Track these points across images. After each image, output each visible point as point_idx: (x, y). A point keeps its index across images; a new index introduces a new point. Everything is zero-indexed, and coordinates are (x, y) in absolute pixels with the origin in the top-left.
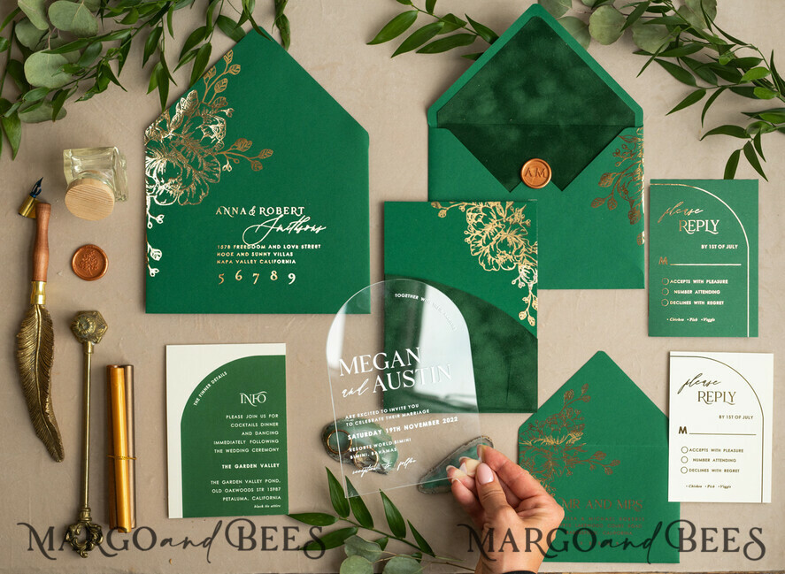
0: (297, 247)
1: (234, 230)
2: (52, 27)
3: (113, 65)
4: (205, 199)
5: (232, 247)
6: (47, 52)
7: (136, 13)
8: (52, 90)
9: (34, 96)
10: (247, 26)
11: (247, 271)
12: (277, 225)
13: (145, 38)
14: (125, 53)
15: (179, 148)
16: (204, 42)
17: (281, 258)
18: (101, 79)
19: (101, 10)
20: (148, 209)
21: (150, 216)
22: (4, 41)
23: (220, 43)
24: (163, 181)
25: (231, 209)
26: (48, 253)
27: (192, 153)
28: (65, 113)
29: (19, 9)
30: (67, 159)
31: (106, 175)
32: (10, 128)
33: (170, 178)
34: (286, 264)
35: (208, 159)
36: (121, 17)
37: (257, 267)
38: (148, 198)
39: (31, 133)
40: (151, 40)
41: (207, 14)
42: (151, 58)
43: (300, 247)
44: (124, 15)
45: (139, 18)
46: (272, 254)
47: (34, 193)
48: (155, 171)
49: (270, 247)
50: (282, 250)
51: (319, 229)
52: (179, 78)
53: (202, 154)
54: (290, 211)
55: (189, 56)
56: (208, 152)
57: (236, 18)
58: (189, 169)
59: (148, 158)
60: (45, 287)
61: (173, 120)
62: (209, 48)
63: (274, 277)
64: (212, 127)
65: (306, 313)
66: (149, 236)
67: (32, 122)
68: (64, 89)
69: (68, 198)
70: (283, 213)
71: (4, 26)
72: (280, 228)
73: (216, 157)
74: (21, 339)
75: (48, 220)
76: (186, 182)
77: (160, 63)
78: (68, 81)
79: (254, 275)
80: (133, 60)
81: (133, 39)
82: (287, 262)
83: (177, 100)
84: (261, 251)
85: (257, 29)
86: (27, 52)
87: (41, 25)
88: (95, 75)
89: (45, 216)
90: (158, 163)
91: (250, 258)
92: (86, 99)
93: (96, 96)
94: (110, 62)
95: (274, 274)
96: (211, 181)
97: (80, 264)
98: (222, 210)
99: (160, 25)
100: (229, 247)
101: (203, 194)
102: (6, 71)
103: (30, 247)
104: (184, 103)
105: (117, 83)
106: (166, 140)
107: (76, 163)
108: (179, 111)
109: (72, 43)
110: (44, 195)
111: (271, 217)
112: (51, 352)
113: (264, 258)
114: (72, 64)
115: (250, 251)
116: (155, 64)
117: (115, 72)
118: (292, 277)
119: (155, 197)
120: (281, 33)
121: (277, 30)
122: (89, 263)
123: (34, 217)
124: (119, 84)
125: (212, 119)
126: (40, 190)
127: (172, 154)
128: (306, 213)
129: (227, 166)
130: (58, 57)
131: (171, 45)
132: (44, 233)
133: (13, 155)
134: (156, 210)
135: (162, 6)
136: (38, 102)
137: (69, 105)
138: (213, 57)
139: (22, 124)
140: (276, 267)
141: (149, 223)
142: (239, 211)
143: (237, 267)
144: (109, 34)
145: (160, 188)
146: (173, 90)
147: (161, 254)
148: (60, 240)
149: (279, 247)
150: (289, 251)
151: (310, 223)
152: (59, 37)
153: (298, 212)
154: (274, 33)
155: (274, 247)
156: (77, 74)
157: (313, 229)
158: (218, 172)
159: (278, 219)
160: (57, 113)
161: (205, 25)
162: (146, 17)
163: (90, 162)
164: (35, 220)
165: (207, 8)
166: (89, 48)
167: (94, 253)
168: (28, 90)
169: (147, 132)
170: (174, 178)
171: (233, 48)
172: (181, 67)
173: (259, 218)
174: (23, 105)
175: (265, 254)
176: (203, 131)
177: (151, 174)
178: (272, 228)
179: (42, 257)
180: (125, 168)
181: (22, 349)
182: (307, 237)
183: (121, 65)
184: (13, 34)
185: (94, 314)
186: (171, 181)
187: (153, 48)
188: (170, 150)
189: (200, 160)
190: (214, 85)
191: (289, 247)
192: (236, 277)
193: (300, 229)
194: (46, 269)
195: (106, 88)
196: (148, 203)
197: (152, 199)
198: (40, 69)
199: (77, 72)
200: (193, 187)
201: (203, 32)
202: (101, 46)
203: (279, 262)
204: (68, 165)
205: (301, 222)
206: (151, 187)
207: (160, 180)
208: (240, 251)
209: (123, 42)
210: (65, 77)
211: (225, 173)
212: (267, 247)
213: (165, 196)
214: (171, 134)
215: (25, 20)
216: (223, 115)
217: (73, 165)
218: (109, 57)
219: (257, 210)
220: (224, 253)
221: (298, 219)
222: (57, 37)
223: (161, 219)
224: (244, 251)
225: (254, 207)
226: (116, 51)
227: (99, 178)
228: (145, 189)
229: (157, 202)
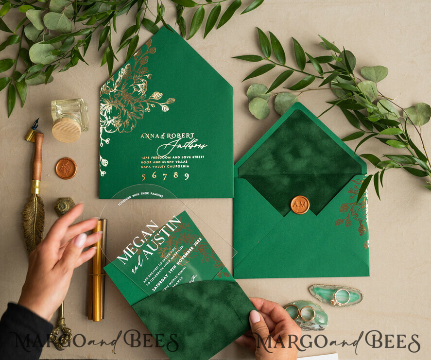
0: (190, 157)
1: (152, 147)
2: (45, 28)
3: (81, 50)
4: (134, 129)
5: (150, 157)
6: (43, 43)
7: (94, 19)
8: (45, 66)
9: (35, 69)
10: (160, 24)
11: (159, 172)
12: (178, 144)
13: (100, 32)
14: (88, 42)
15: (119, 99)
16: (134, 34)
17: (180, 164)
18: (74, 58)
19: (74, 17)
20: (101, 135)
21: (102, 139)
22: (18, 37)
23: (144, 35)
24: (110, 118)
25: (150, 135)
26: (42, 163)
27: (127, 101)
28: (52, 79)
29: (27, 18)
30: (54, 106)
31: (76, 116)
32: (20, 89)
33: (114, 116)
34: (183, 168)
35: (137, 105)
36: (85, 21)
37: (166, 170)
38: (101, 128)
39: (32, 92)
40: (103, 34)
41: (136, 18)
42: (103, 45)
43: (192, 157)
44: (87, 20)
45: (96, 21)
46: (174, 162)
47: (34, 127)
48: (105, 112)
49: (174, 157)
50: (180, 159)
51: (203, 146)
52: (119, 57)
53: (133, 102)
54: (185, 135)
55: (126, 43)
56: (136, 101)
57: (154, 20)
58: (125, 111)
59: (102, 104)
60: (40, 183)
61: (117, 81)
62: (137, 38)
63: (176, 176)
64: (139, 85)
65: (195, 198)
66: (101, 151)
67: (33, 85)
68: (52, 65)
69: (53, 129)
70: (181, 137)
71: (18, 28)
72: (180, 146)
73: (142, 103)
74: (25, 215)
75: (42, 143)
76: (123, 119)
77: (108, 48)
78: (55, 60)
79: (164, 175)
80: (93, 47)
81: (92, 34)
82: (184, 166)
83: (119, 69)
84: (168, 160)
85: (166, 26)
86: (31, 43)
87: (39, 27)
88: (71, 56)
89: (40, 141)
90: (107, 107)
91: (161, 164)
92: (65, 70)
93: (71, 68)
94: (79, 48)
95: (176, 174)
96: (138, 118)
97: (61, 170)
98: (145, 136)
99: (109, 25)
100: (148, 158)
101: (133, 126)
102: (18, 55)
103: (31, 159)
104: (123, 71)
105: (83, 60)
106: (112, 93)
107: (58, 109)
108: (120, 76)
109: (57, 37)
110: (40, 128)
111: (174, 139)
112: (43, 222)
113: (170, 164)
114: (57, 50)
115: (162, 160)
116: (105, 49)
117: (82, 54)
118: (187, 176)
119: (105, 128)
120: (180, 28)
121: (178, 26)
122: (66, 169)
123: (34, 141)
124: (84, 61)
125: (140, 80)
126: (38, 125)
127: (116, 101)
128: (195, 137)
129: (148, 109)
130: (49, 46)
131: (115, 37)
132: (39, 151)
133: (22, 105)
134: (105, 136)
135: (110, 14)
136: (37, 72)
137: (55, 74)
138: (140, 43)
139: (27, 86)
140: (177, 170)
141: (101, 143)
142: (155, 137)
143: (153, 170)
144: (79, 31)
145: (108, 122)
146: (116, 64)
147: (107, 162)
148: (49, 155)
149: (179, 157)
150: (185, 160)
151: (198, 143)
152: (50, 34)
153: (191, 136)
154: (176, 28)
155: (176, 157)
156: (59, 56)
157: (200, 146)
158: (142, 113)
159: (178, 140)
160: (48, 79)
161: (135, 24)
162: (100, 21)
163: (67, 108)
164: (35, 144)
165: (136, 14)
166: (67, 40)
167: (68, 163)
168: (31, 66)
169: (102, 89)
170: (117, 116)
171: (151, 38)
172: (121, 50)
173: (167, 140)
174: (28, 75)
175: (170, 162)
176: (134, 87)
177: (103, 114)
178: (175, 146)
179: (38, 166)
180: (87, 111)
181: (26, 221)
182: (196, 151)
183: (85, 49)
184: (23, 33)
185: (68, 200)
186: (115, 118)
187: (104, 39)
188: (114, 100)
189: (131, 105)
190: (140, 61)
191: (185, 157)
192: (153, 176)
193: (192, 146)
194: (41, 173)
195: (76, 64)
196: (101, 131)
197: (103, 129)
198: (38, 53)
199: (60, 55)
200: (127, 122)
201: (134, 29)
202: (74, 38)
203: (179, 166)
204: (54, 110)
205: (192, 142)
206: (103, 122)
207: (108, 117)
208: (155, 160)
209: (87, 36)
210: (53, 57)
211: (146, 113)
212: (172, 157)
213: (111, 127)
214: (115, 90)
215: (30, 24)
216: (145, 78)
217: (57, 110)
218: (78, 45)
219: (166, 135)
220: (145, 162)
221: (191, 140)
222: (48, 34)
223: (108, 141)
224: (158, 160)
225: (164, 134)
226: (83, 41)
227: (72, 117)
228: (99, 122)
229: (106, 131)
